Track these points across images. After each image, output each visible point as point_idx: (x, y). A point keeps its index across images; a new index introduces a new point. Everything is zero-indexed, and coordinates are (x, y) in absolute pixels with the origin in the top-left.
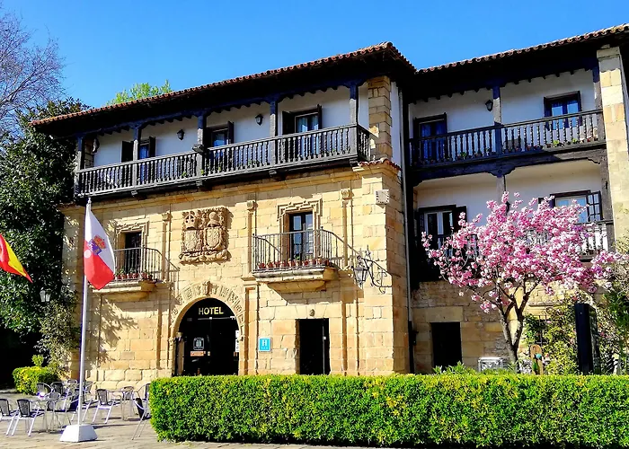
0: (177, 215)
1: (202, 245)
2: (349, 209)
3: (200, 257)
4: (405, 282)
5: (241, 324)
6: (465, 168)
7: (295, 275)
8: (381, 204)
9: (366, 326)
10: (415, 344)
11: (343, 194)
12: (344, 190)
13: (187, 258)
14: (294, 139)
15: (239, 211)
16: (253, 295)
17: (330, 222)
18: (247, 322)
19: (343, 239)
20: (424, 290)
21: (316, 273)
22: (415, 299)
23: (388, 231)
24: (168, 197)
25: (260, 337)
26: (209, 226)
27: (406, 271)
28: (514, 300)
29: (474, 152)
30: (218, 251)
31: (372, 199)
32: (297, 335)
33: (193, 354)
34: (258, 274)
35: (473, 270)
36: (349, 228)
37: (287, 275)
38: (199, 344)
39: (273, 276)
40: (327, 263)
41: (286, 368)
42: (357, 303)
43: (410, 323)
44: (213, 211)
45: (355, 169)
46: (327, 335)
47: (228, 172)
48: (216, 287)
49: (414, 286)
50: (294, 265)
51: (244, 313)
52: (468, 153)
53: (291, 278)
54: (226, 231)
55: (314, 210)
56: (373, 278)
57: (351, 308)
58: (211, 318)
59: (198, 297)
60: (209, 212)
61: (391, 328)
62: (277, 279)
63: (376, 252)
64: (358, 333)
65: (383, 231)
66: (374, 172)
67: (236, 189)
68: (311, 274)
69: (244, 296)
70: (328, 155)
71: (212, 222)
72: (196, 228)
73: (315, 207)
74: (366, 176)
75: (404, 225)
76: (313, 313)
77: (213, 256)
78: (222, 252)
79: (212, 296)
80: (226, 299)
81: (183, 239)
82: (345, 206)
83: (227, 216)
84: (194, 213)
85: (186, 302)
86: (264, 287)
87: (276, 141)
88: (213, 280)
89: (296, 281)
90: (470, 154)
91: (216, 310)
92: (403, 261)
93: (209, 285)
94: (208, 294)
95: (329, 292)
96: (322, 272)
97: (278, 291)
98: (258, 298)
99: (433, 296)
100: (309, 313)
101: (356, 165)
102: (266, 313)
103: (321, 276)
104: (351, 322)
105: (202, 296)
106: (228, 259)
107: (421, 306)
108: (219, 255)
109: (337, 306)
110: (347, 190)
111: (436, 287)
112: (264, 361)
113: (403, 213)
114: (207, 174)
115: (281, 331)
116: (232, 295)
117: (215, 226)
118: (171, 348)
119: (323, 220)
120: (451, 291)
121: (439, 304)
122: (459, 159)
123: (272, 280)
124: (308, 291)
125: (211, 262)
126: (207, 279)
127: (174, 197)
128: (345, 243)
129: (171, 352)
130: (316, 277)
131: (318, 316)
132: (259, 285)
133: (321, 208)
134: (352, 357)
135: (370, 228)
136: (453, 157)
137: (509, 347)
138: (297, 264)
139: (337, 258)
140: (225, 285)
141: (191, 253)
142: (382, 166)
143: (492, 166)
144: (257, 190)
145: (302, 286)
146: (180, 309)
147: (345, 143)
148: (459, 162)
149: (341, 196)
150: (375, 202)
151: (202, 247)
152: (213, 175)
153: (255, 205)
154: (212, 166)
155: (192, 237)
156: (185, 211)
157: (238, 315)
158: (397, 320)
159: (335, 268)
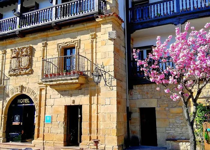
0: (8, 51)
1: (19, 66)
2: (94, 44)
3: (18, 72)
4: (125, 85)
5: (37, 108)
6: (159, 22)
7: (63, 80)
8: (111, 39)
9: (102, 109)
10: (131, 120)
11: (92, 35)
12: (91, 33)
13: (12, 73)
14: (65, 5)
15: (38, 47)
16: (43, 92)
17: (84, 51)
18: (40, 107)
19: (91, 60)
20: (136, 90)
21: (75, 79)
22: (131, 95)
23: (115, 55)
24: (4, 42)
25: (46, 115)
26: (23, 56)
27: (126, 79)
28: (192, 93)
29: (164, 13)
30: (27, 69)
31: (107, 37)
32: (65, 114)
33: (14, 123)
34: (44, 80)
35: (165, 75)
36: (94, 54)
37: (59, 80)
38: (17, 118)
39: (52, 81)
40: (82, 74)
41: (59, 133)
42: (98, 96)
43: (128, 108)
44: (25, 48)
45: (97, 20)
46: (81, 114)
47: (31, 26)
48: (26, 88)
49: (130, 88)
50: (63, 74)
51: (38, 102)
52: (161, 13)
53: (61, 82)
54: (32, 58)
55: (76, 45)
56: (106, 82)
57: (94, 99)
58: (23, 105)
59: (17, 93)
60: (23, 48)
61: (115, 111)
62: (54, 83)
63: (108, 67)
64: (98, 113)
65: (112, 55)
66: (108, 21)
67: (36, 35)
68: (71, 79)
69: (39, 93)
70: (82, 13)
71: (24, 53)
72: (17, 57)
73: (77, 44)
74: (103, 24)
75: (125, 54)
76: (74, 102)
77: (24, 71)
78: (29, 70)
79: (24, 93)
80: (30, 94)
81: (11, 63)
82: (92, 42)
83: (32, 50)
84: (16, 50)
85: (11, 96)
86: (49, 88)
87: (56, 7)
88: (24, 84)
89: (64, 84)
90: (162, 14)
91: (26, 100)
92: (124, 73)
93: (22, 87)
94: (21, 92)
95: (83, 90)
96: (78, 78)
97: (56, 90)
98: (46, 93)
99: (140, 93)
100: (72, 102)
101: (97, 17)
102: (50, 102)
103: (77, 81)
104: (94, 107)
105: (19, 93)
106: (32, 73)
107: (133, 98)
108: (27, 71)
109: (87, 98)
110: (93, 33)
111: (142, 87)
112: (48, 128)
113: (125, 47)
114: (21, 27)
115: (57, 112)
116: (33, 92)
117: (26, 56)
118: (3, 120)
119: (81, 51)
120: (151, 90)
121: (143, 97)
122: (156, 17)
123: (51, 83)
124: (72, 90)
125: (24, 75)
126: (21, 84)
127: (7, 41)
128: (92, 62)
129: (2, 123)
130: (74, 81)
131: (77, 103)
132: (46, 87)
133: (80, 44)
134: (94, 127)
135: (105, 53)
136: (153, 16)
137: (188, 123)
138: (64, 74)
139: (88, 71)
140: (30, 87)
141: (14, 70)
142: (112, 17)
143: (174, 20)
144: (47, 36)
145: (68, 87)
146: (8, 99)
147: (92, 5)
148: (156, 19)
149: (90, 37)
150: (108, 38)
151: (19, 67)
152: (24, 28)
153: (46, 44)
154: (24, 23)
155: (15, 62)
156: (12, 49)
157: (36, 103)
158: (120, 106)
159: (86, 77)
